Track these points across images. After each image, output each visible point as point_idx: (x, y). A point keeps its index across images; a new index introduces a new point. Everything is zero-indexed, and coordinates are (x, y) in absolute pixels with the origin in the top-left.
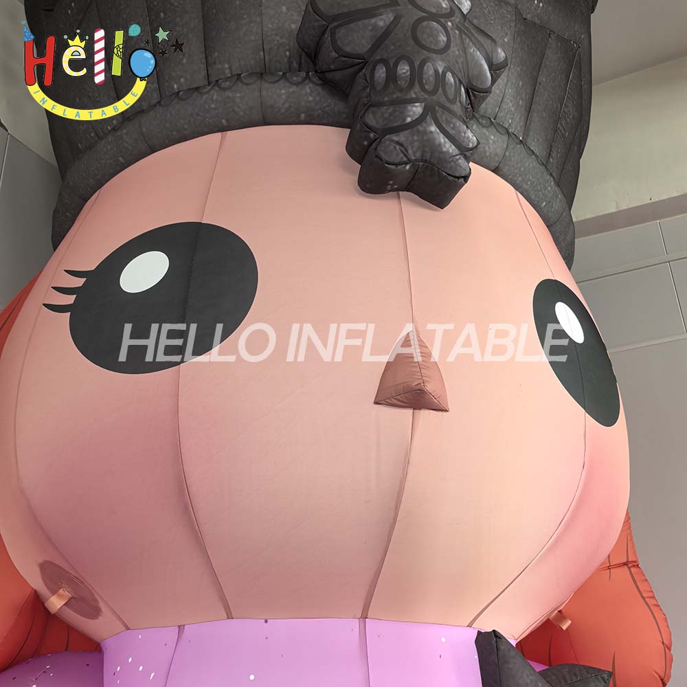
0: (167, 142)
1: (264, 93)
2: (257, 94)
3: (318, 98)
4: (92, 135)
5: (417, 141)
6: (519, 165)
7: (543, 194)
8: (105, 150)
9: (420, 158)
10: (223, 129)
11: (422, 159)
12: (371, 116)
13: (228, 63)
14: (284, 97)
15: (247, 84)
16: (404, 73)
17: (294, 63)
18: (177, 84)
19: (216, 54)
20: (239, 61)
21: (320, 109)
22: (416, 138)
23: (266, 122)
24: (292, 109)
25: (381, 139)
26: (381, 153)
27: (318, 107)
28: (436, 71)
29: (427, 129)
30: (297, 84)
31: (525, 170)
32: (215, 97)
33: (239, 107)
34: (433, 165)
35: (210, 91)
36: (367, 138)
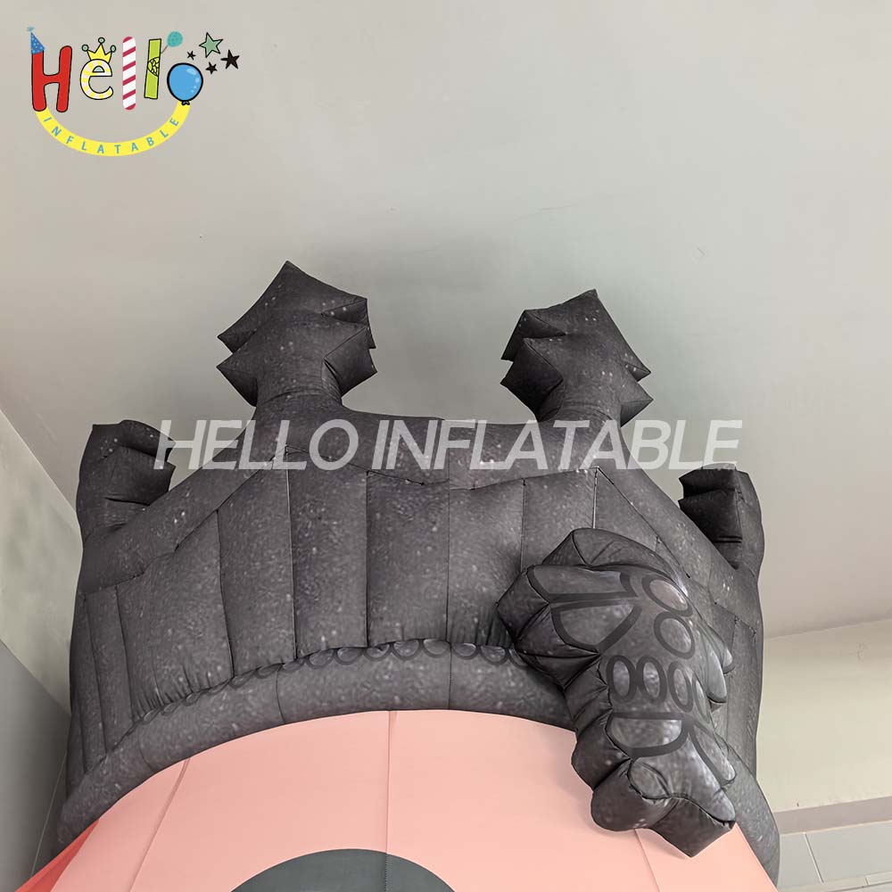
0: (310, 713)
1: (455, 670)
2: (446, 669)
3: (521, 685)
4: (181, 679)
5: (677, 769)
6: (739, 787)
7: (761, 826)
8: (214, 710)
9: (680, 792)
10: (391, 707)
11: (682, 794)
12: (618, 730)
13: (401, 621)
14: (480, 678)
15: (434, 656)
16: (653, 679)
17: (483, 632)
18: (325, 636)
19: (385, 608)
20: (415, 621)
21: (523, 698)
22: (675, 765)
23: (450, 706)
24: (489, 695)
25: (633, 762)
26: (638, 783)
27: (521, 696)
28: (687, 679)
29: (688, 754)
30: (497, 664)
31: (745, 794)
32: (390, 667)
33: (421, 683)
34: (694, 801)
35: (384, 657)
36: (612, 757)
